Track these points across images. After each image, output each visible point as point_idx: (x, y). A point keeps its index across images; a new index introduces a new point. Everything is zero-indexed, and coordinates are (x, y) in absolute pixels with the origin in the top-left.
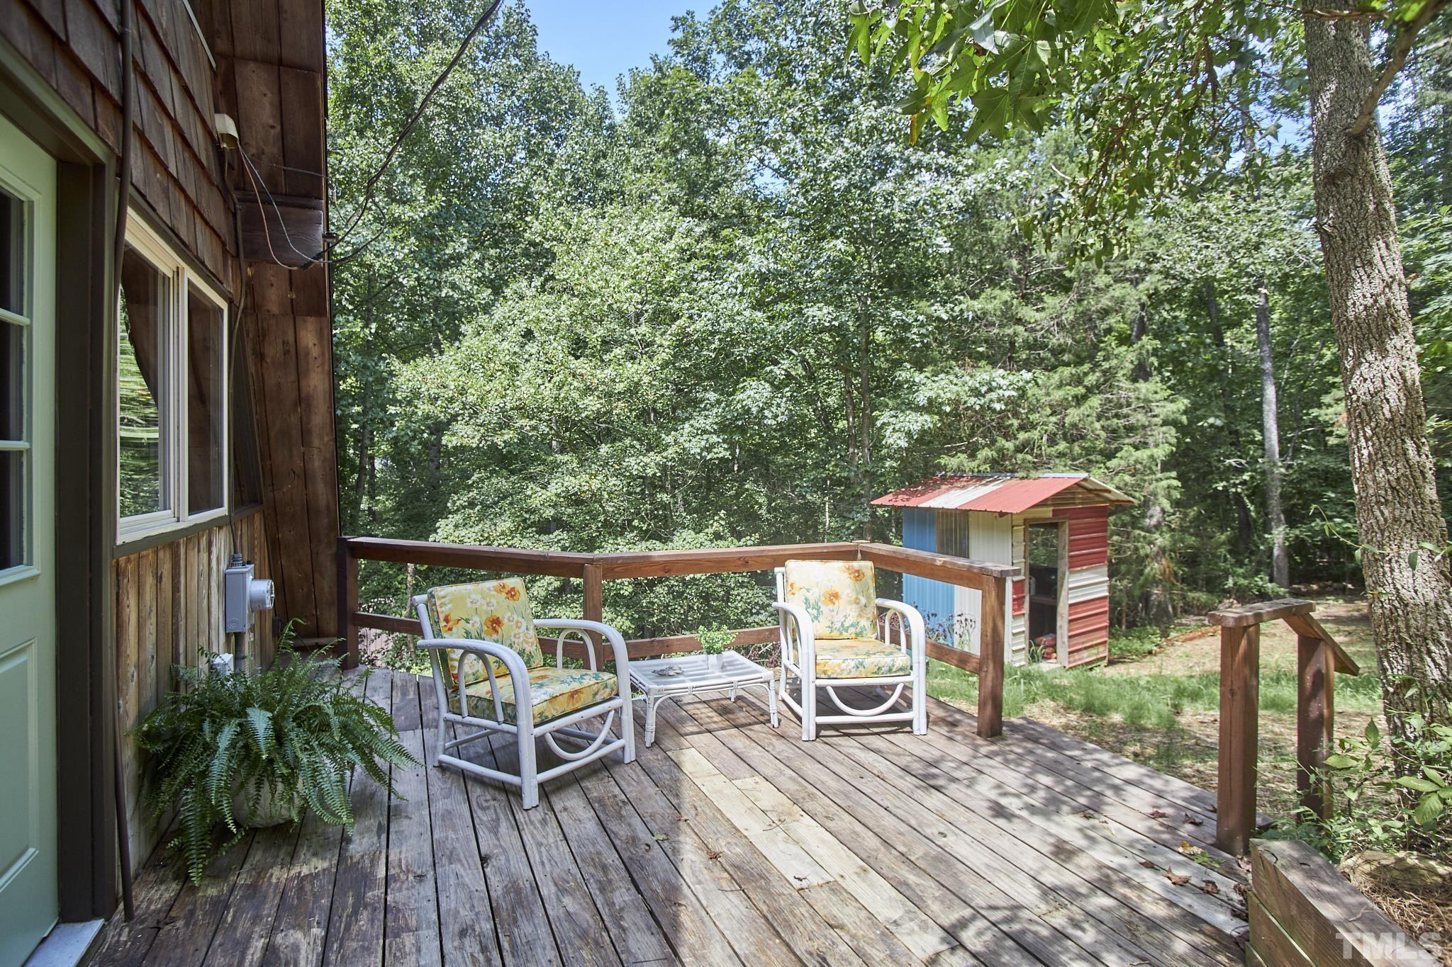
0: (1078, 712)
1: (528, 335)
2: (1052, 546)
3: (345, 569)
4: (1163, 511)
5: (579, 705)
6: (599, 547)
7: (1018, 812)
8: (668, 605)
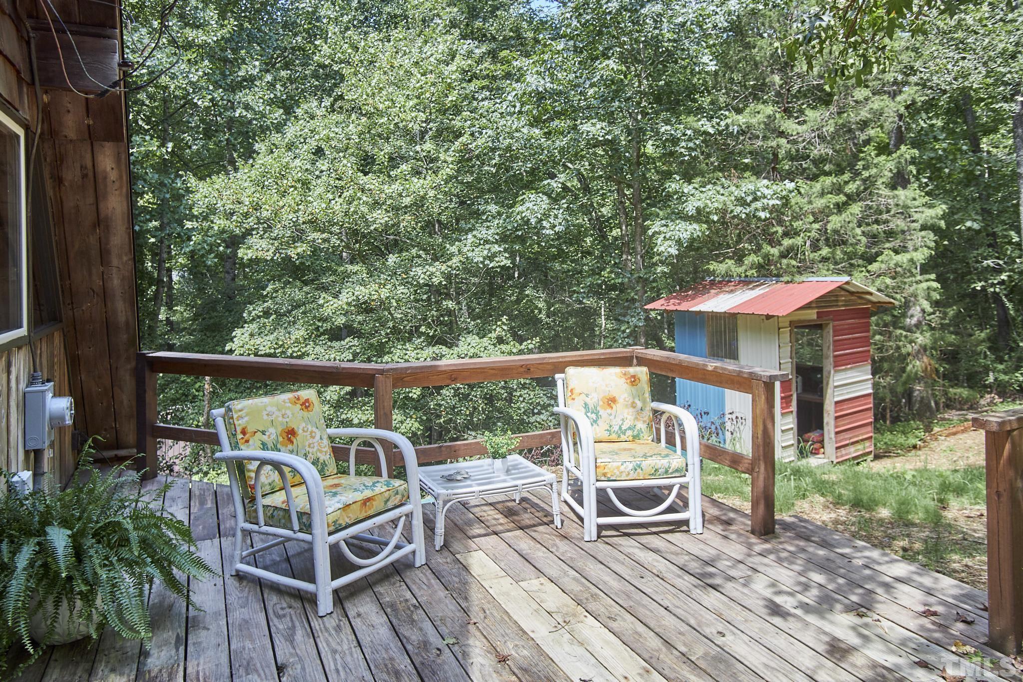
0: (847, 507)
1: (319, 152)
2: (817, 345)
3: (144, 382)
4: (923, 311)
5: (371, 512)
6: (389, 353)
7: (793, 611)
8: (454, 407)
